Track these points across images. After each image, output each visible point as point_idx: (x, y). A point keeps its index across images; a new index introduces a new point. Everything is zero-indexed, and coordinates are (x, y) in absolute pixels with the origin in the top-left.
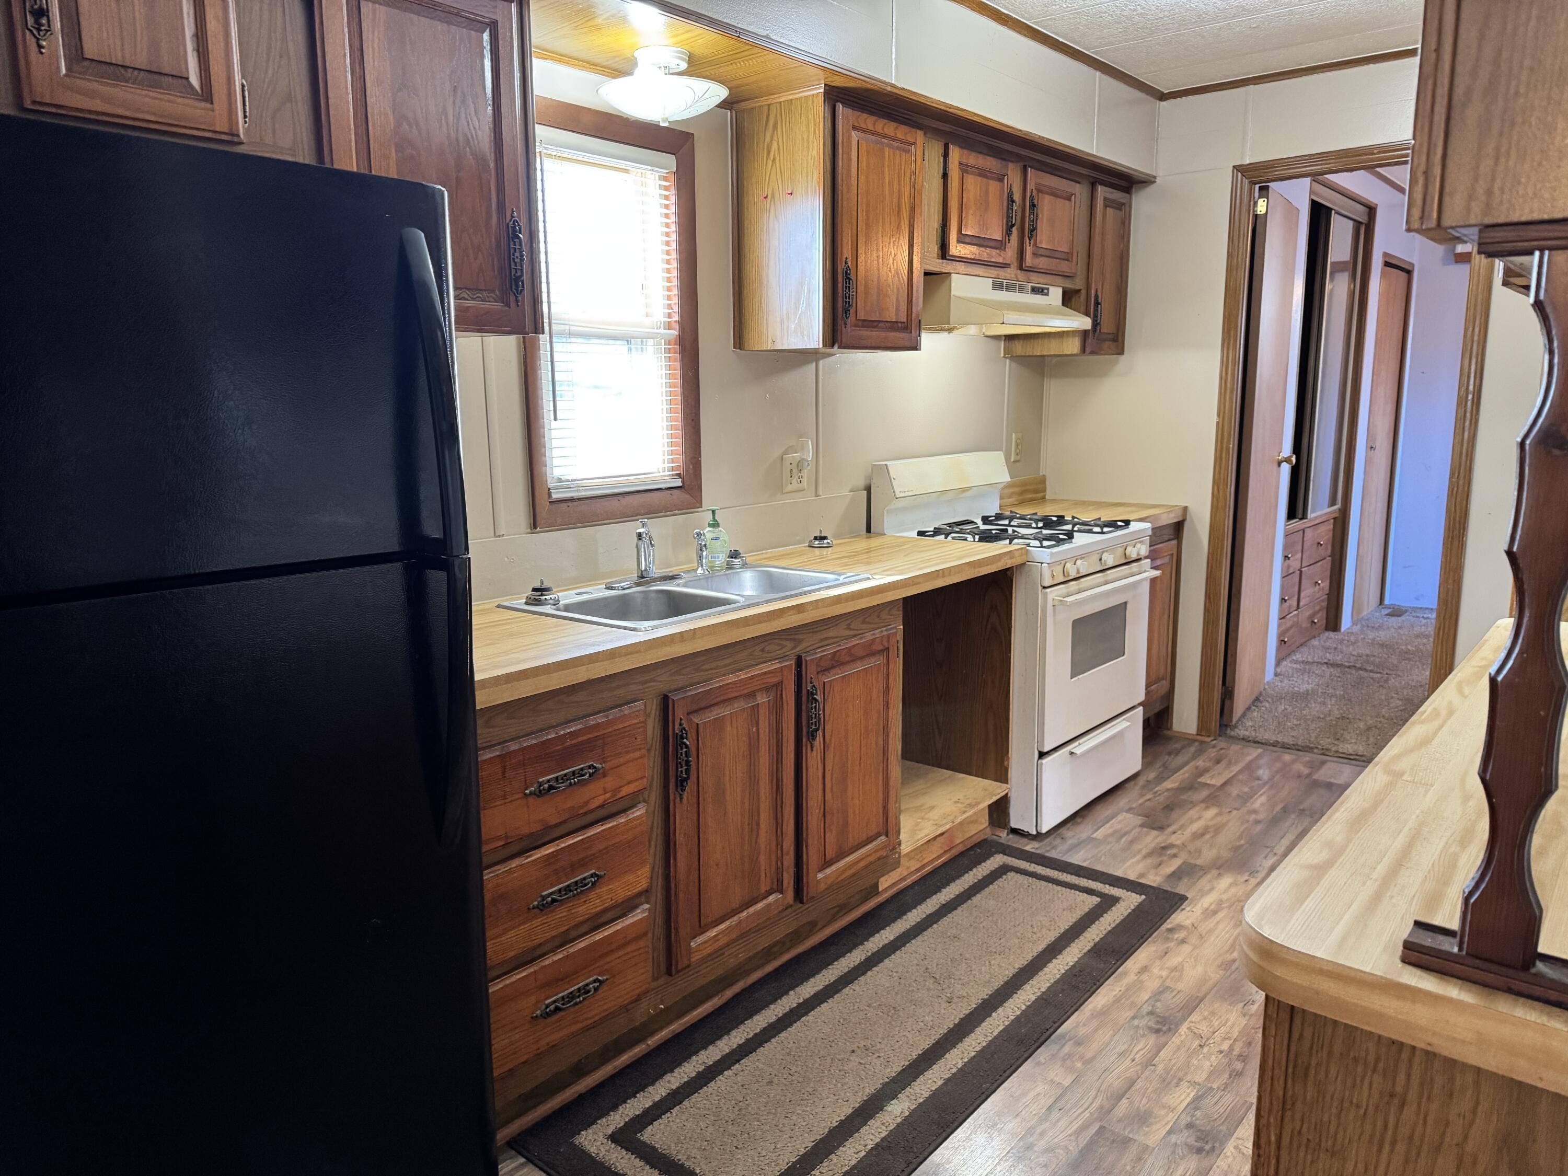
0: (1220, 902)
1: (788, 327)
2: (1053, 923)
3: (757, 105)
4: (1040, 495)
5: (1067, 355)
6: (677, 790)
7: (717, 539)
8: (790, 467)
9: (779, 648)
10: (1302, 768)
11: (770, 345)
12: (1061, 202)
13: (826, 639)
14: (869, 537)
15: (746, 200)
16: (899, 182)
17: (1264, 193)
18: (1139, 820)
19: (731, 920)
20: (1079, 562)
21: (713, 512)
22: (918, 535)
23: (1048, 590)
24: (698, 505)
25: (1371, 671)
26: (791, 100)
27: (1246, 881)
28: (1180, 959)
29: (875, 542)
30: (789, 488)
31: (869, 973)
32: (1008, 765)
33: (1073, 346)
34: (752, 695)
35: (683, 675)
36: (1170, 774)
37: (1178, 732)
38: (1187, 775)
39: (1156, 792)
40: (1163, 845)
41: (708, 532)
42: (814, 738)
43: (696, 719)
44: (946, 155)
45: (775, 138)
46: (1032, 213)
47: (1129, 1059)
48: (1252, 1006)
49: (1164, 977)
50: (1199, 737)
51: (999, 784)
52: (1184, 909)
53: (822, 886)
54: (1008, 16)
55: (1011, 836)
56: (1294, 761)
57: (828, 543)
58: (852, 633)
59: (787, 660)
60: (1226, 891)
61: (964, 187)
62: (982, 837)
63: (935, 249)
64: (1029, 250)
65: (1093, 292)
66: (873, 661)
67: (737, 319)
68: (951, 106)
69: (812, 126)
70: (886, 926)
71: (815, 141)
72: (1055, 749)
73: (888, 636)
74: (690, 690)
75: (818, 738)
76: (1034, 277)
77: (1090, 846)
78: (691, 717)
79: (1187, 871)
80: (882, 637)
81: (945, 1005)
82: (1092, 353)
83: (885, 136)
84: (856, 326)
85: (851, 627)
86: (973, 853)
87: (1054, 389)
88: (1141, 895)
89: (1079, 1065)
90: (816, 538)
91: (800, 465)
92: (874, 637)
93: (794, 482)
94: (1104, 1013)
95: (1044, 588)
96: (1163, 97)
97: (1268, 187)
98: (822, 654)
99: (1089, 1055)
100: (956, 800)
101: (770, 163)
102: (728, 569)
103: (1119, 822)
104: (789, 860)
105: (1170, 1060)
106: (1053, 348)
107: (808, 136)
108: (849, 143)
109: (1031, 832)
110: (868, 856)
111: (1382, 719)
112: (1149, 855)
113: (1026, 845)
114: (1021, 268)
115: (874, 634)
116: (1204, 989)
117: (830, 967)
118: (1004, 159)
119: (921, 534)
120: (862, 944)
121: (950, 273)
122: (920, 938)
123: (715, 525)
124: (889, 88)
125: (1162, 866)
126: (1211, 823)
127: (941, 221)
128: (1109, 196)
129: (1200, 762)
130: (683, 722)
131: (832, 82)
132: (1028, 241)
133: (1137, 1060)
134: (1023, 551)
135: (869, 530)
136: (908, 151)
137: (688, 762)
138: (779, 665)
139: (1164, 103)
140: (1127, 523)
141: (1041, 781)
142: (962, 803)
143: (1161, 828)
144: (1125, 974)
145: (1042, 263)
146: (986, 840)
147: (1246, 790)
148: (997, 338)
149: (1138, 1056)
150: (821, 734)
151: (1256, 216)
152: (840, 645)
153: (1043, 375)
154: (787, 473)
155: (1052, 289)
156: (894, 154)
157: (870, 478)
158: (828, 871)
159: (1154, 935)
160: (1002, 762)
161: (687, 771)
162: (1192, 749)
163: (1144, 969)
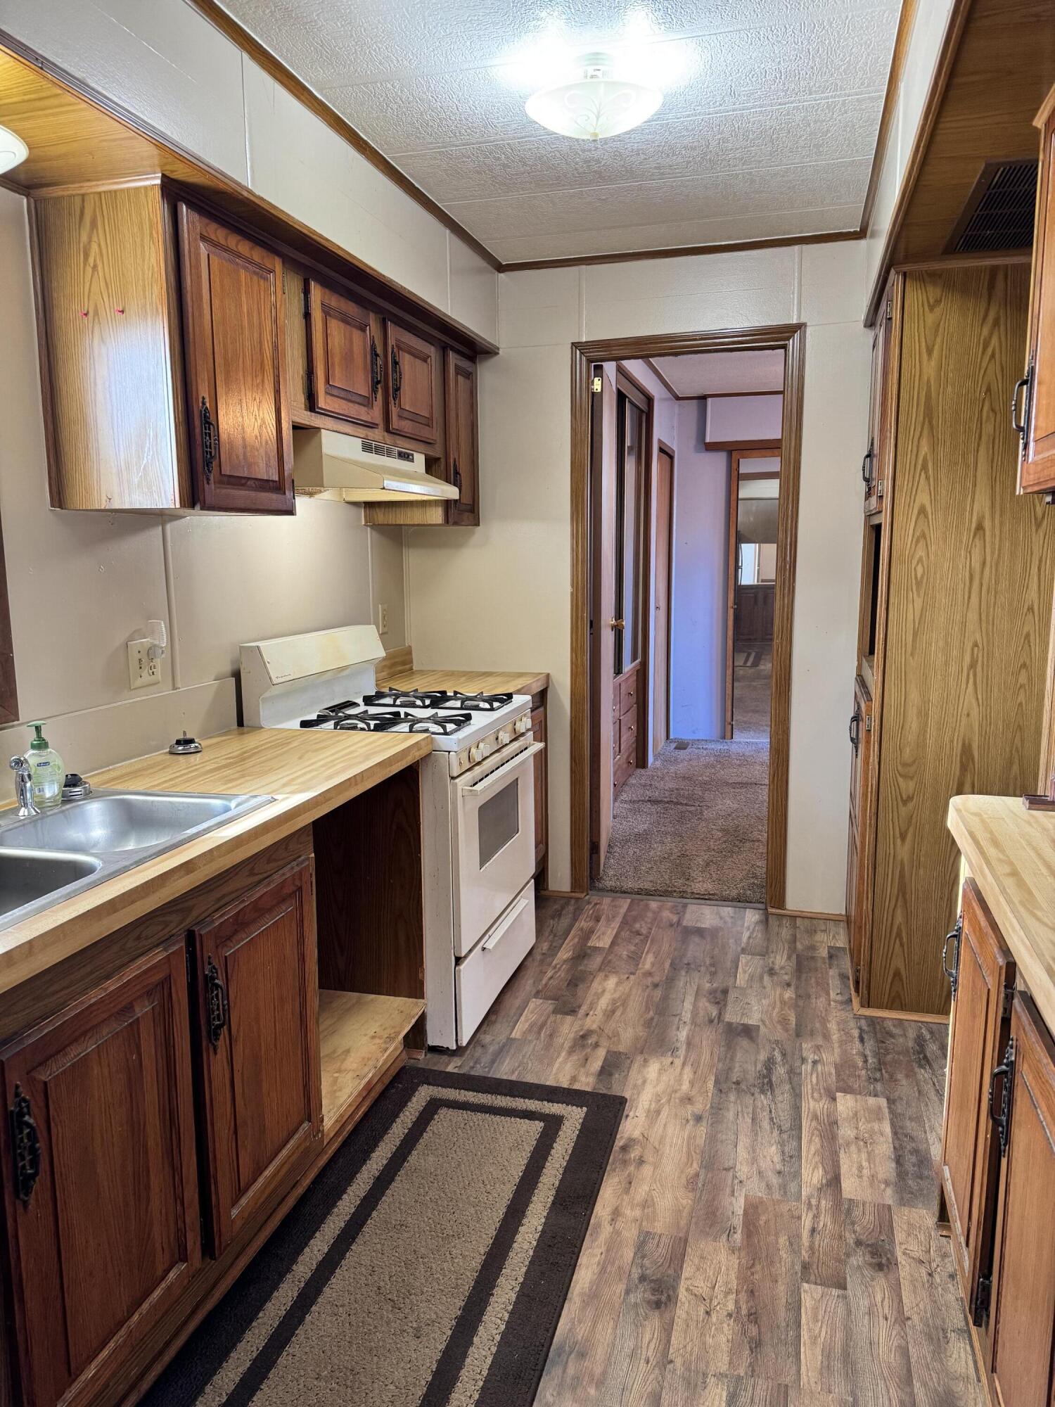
0: (658, 1098)
1: (128, 481)
2: (504, 1171)
3: (66, 193)
4: (408, 667)
5: (430, 525)
6: (18, 1197)
7: (46, 764)
8: (138, 656)
9: (160, 928)
10: (671, 916)
11: (104, 502)
12: (418, 362)
13: (224, 896)
14: (243, 734)
15: (56, 315)
16: (259, 313)
17: (599, 371)
18: (549, 1005)
19: (115, 1338)
20: (481, 745)
21: (38, 729)
22: (301, 727)
23: (457, 781)
24: (13, 717)
25: (686, 805)
26: (115, 191)
27: (672, 1063)
28: (646, 1188)
29: (251, 741)
30: (139, 682)
31: (308, 1318)
32: (423, 977)
33: (436, 516)
34: (129, 1008)
35: (16, 1013)
36: (561, 941)
37: (555, 891)
38: (576, 940)
39: (555, 967)
40: (581, 1033)
41: (31, 757)
42: (217, 1036)
43: (43, 1076)
44: (306, 292)
45: (95, 239)
46: (394, 371)
47: (642, 1361)
48: (735, 1236)
49: (639, 1218)
50: (573, 894)
51: (414, 1000)
52: (627, 1116)
53: (239, 1223)
54: (366, 143)
55: (429, 1055)
56: (660, 908)
57: (196, 747)
58: (257, 878)
59: (174, 944)
60: (658, 1080)
61: (329, 332)
62: (399, 1065)
63: (301, 399)
64: (394, 410)
65: (452, 461)
66: (284, 908)
67: (54, 468)
68: (314, 232)
69: (146, 227)
70: (314, 1232)
71: (152, 246)
72: (471, 951)
73: (300, 873)
74: (29, 1035)
75: (222, 1036)
76: (400, 441)
77: (512, 1051)
78: (34, 1074)
79: (614, 1064)
80: (294, 875)
81: (414, 1343)
82: (455, 523)
83: (239, 256)
84: (221, 482)
85: (256, 871)
86: (393, 1091)
87: (414, 559)
88: (581, 1107)
89: (592, 1391)
90: (178, 742)
91: (151, 652)
92: (284, 878)
93: (145, 674)
94: (593, 1296)
95: (453, 778)
96: (501, 268)
97: (602, 366)
98: (221, 920)
99: (598, 1370)
100: (372, 1033)
101: (89, 270)
102: (64, 802)
103: (532, 1012)
104: (193, 1215)
105: (685, 1347)
106: (416, 517)
107: (142, 240)
108: (198, 255)
109: (450, 1048)
110: (290, 1157)
111: (713, 853)
112: (571, 1051)
113: (448, 1065)
114: (387, 430)
115: (284, 874)
116: (683, 1223)
117: (254, 1324)
118: (366, 308)
119: (305, 724)
120: (289, 1270)
121: (319, 429)
122: (360, 1239)
123: (41, 745)
124: (245, 194)
125: (590, 1060)
126: (617, 995)
127: (306, 367)
128: (460, 363)
129: (583, 923)
130: (21, 1089)
131: (172, 172)
132: (393, 401)
133: (651, 1359)
134: (429, 739)
135: (240, 723)
136: (266, 279)
137: (33, 1151)
138: (165, 954)
139: (502, 275)
140: (510, 696)
141: (460, 990)
142: (380, 1038)
143: (573, 1012)
144: (599, 1225)
145: (406, 426)
146: (403, 1068)
147: (633, 948)
148: (355, 504)
149: (651, 1350)
150: (226, 1032)
151: (593, 394)
152: (244, 901)
153: (401, 545)
154: (134, 664)
155: (416, 456)
156: (251, 278)
157: (237, 661)
158: (244, 1201)
159: (610, 1161)
160: (417, 975)
161: (35, 1163)
162: (571, 908)
163: (616, 1214)
